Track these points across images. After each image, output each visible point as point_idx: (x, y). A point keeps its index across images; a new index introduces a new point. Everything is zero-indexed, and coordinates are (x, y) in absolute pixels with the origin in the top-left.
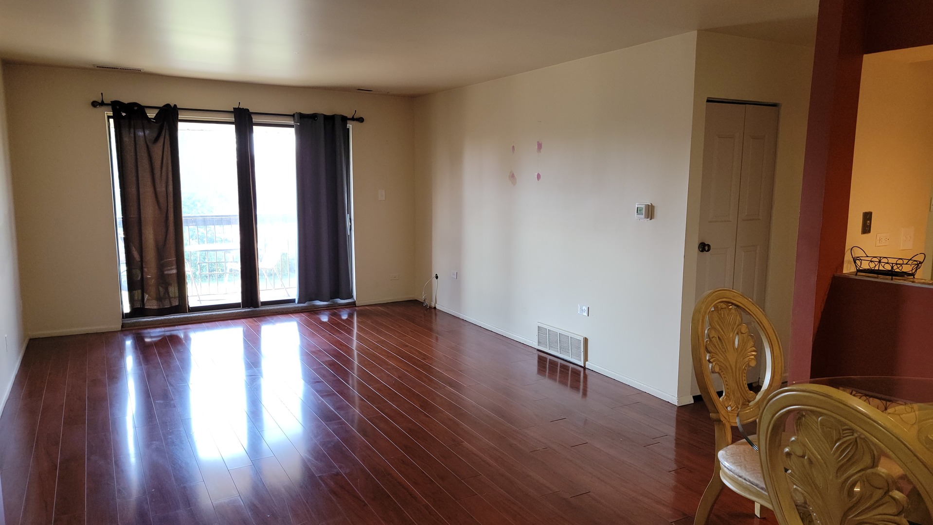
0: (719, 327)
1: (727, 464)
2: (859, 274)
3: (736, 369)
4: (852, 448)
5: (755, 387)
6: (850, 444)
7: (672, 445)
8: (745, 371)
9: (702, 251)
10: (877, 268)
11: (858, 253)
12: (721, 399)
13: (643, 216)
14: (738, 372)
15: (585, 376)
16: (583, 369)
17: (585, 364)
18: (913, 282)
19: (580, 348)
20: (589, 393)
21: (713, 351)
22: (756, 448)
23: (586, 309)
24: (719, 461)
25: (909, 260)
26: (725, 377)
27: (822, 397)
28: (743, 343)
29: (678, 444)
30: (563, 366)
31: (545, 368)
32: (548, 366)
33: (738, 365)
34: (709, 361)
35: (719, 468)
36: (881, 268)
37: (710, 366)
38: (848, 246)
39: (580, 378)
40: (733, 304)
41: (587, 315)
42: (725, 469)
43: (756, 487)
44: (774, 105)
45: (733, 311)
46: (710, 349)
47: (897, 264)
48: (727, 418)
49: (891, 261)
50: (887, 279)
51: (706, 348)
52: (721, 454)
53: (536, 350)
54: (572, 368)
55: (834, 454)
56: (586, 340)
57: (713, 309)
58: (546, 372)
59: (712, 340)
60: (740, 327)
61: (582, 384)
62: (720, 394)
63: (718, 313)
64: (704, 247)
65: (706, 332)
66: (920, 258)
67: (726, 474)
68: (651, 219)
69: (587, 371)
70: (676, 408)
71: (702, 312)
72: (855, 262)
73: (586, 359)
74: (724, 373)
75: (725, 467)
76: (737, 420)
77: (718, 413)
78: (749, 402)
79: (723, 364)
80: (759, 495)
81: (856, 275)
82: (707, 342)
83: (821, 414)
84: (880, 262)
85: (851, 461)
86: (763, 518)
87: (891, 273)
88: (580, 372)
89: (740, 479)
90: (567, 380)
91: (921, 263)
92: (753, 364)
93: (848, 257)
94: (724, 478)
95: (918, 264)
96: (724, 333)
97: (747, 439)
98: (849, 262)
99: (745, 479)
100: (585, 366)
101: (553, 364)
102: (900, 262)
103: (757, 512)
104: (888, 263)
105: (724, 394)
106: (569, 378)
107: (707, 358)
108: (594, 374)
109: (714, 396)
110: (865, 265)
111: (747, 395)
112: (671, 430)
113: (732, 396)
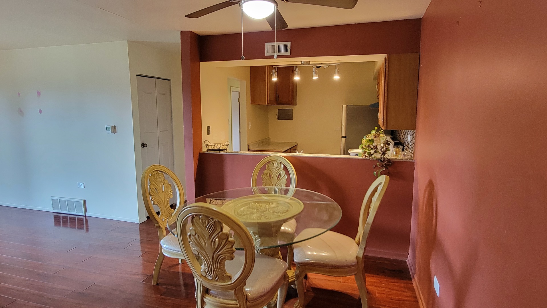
0: (155, 183)
1: (165, 246)
2: (208, 151)
3: (164, 201)
4: (213, 226)
5: (173, 207)
6: (212, 225)
7: (139, 244)
8: (168, 201)
9: (143, 147)
10: (214, 148)
11: (207, 143)
12: (159, 217)
13: (110, 132)
14: (165, 202)
15: (87, 221)
16: (84, 217)
17: (85, 214)
18: (226, 152)
19: (81, 206)
20: (89, 230)
21: (153, 195)
22: (176, 236)
23: (83, 184)
24: (161, 246)
25: (224, 144)
26: (160, 206)
27: (199, 208)
28: (166, 188)
29: (142, 242)
30: (71, 218)
31: (60, 222)
32: (61, 220)
33: (165, 199)
34: (152, 200)
35: (162, 249)
36: (216, 148)
37: (152, 202)
38: (203, 141)
39: (83, 222)
40: (160, 171)
41: (83, 187)
42: (164, 248)
43: (178, 252)
44: (168, 80)
45: (160, 174)
46: (152, 194)
47: (221, 146)
48: (163, 225)
49: (219, 145)
50: (218, 152)
51: (150, 194)
52: (162, 242)
53: (52, 213)
54: (77, 218)
55: (207, 230)
56: (85, 201)
57: (151, 175)
58: (60, 224)
59: (152, 189)
60: (164, 181)
61: (85, 225)
62: (158, 213)
63: (153, 176)
64: (144, 145)
65: (149, 186)
66: (228, 143)
67: (164, 250)
68: (115, 133)
69: (87, 218)
70: (139, 224)
71: (146, 177)
72: (206, 147)
73: (86, 211)
74: (159, 204)
75: (164, 247)
76: (167, 224)
77: (158, 223)
78: (172, 214)
79: (158, 200)
80: (180, 255)
81: (207, 152)
82: (149, 191)
83: (201, 215)
84: (215, 146)
85: (213, 232)
86: (183, 263)
87: (219, 150)
88: (83, 219)
89: (171, 251)
90: (76, 225)
91: (228, 145)
92: (172, 197)
93: (204, 145)
94: (165, 253)
95: (227, 145)
96: (157, 185)
97: (172, 233)
98: (204, 147)
99: (173, 250)
100: (86, 215)
101: (65, 219)
102: (221, 145)
103: (180, 262)
104: (217, 146)
105: (160, 214)
106: (77, 224)
107: (151, 199)
108: (92, 218)
109: (155, 215)
110: (210, 148)
111: (170, 211)
112: (137, 236)
113: (164, 214)
